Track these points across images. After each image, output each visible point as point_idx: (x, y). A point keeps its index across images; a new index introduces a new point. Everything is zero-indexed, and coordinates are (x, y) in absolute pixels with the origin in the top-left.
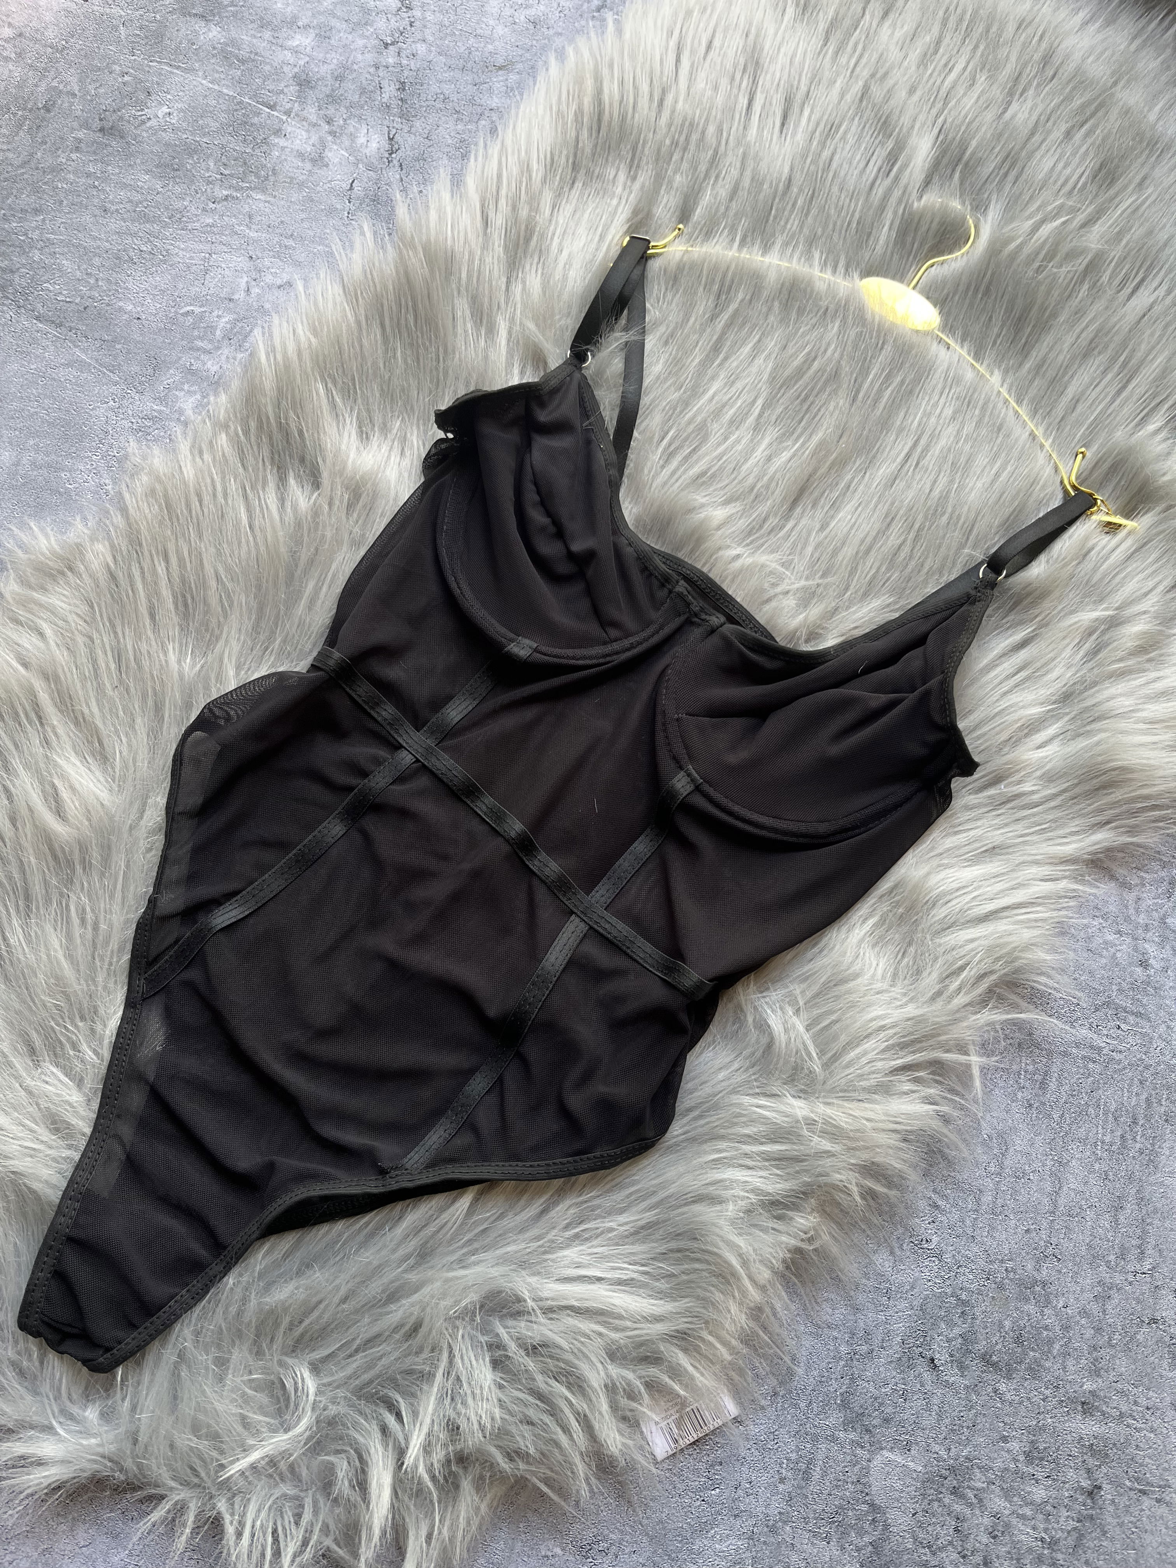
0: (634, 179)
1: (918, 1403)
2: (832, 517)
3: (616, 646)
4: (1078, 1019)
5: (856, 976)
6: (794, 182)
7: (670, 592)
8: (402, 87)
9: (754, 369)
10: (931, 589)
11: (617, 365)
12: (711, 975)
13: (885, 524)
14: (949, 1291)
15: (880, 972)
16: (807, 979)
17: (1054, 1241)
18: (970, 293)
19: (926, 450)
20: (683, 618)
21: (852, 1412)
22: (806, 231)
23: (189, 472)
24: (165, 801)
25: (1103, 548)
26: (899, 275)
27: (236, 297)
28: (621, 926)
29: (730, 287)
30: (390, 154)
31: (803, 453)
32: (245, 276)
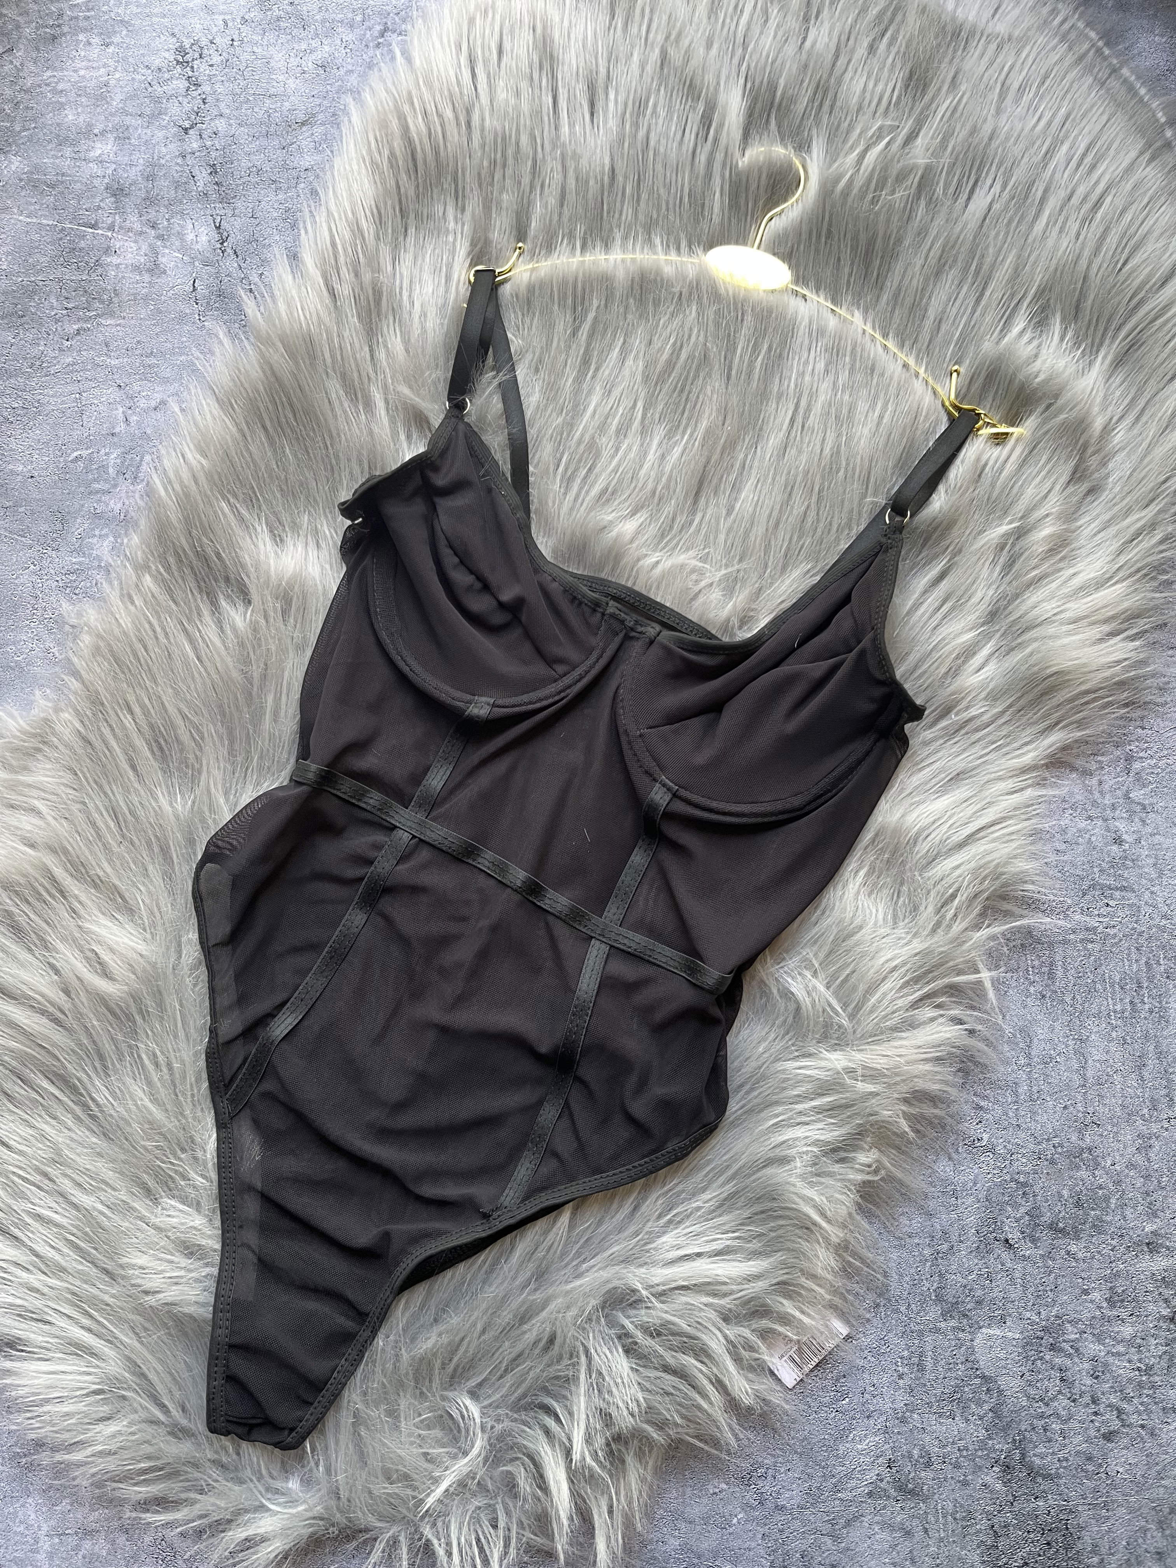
0: (463, 210)
1: (1002, 1281)
2: (736, 499)
3: (567, 680)
4: (1069, 907)
5: (861, 928)
6: (617, 171)
7: (603, 614)
8: (214, 170)
9: (626, 372)
10: (844, 546)
11: (496, 404)
12: (729, 969)
13: (786, 496)
14: (1008, 1178)
15: (881, 916)
16: (815, 942)
17: (1090, 1110)
18: (814, 240)
19: (808, 410)
20: (621, 635)
21: (947, 1303)
22: (641, 217)
23: (126, 622)
24: (196, 935)
25: (996, 462)
26: (741, 239)
27: (117, 430)
28: (638, 937)
29: (583, 298)
30: (222, 244)
31: (693, 445)
32: (119, 406)
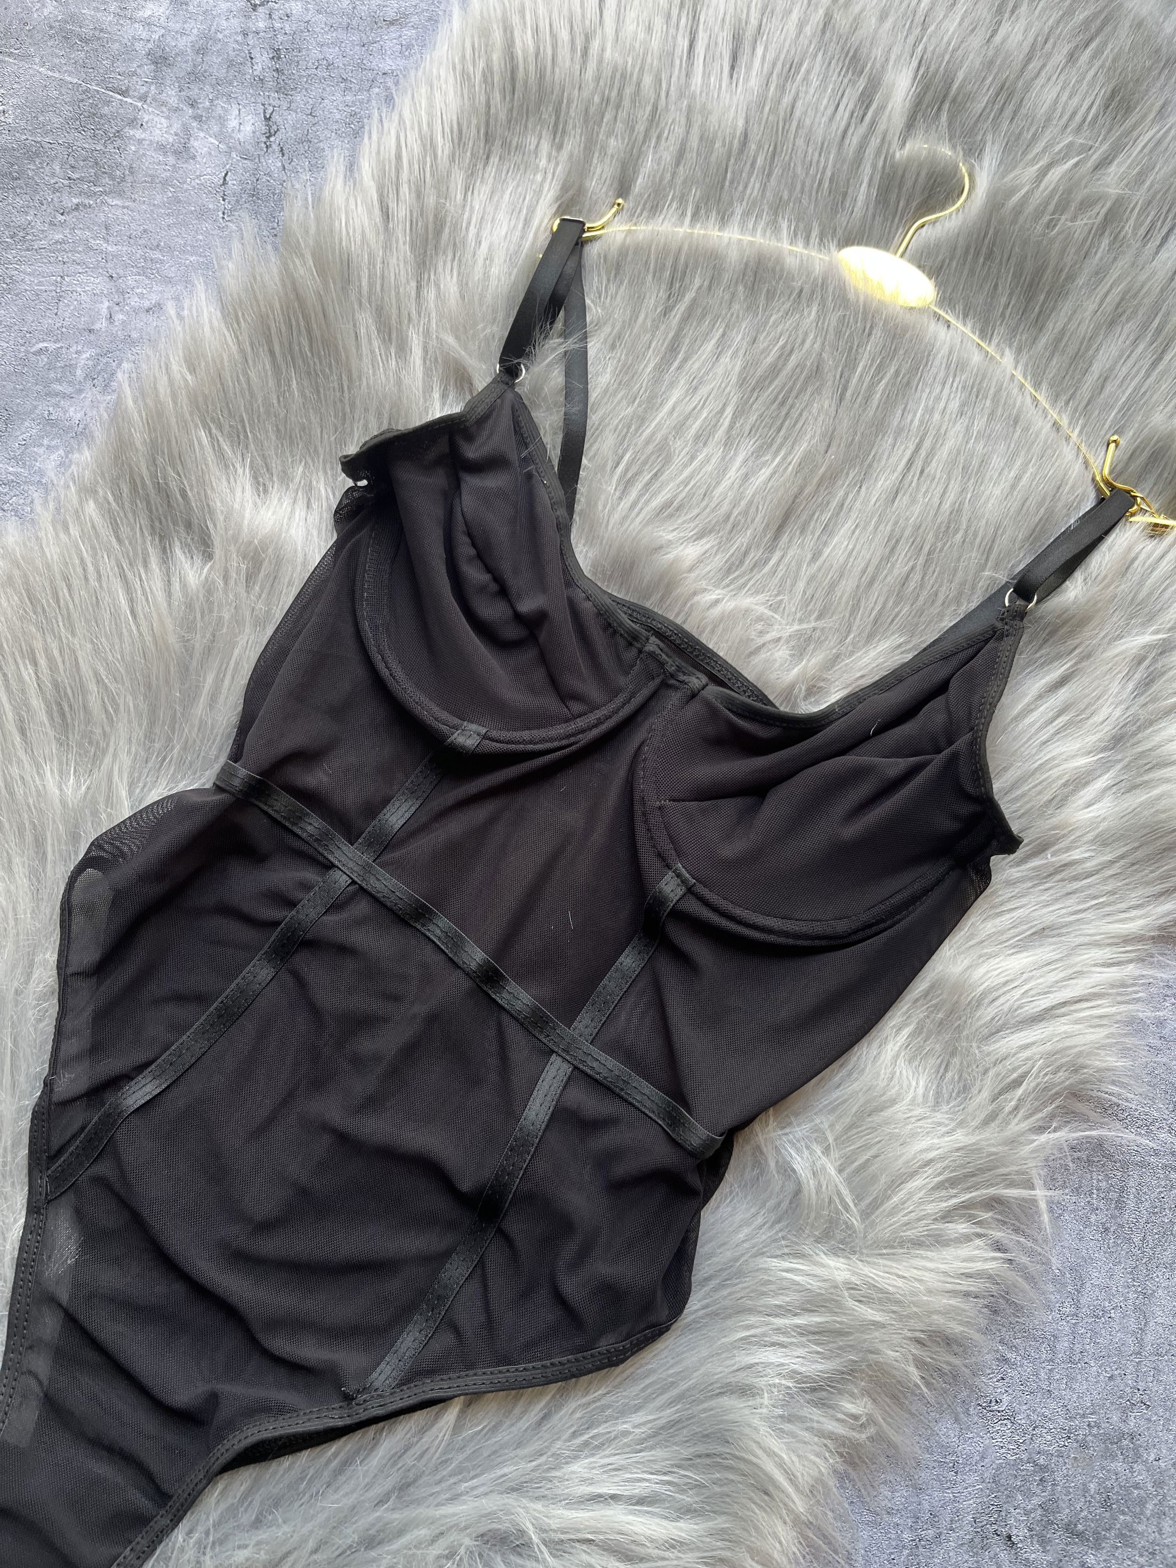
0: (560, 147)
2: (825, 544)
3: (580, 723)
4: (1154, 1122)
5: (893, 1102)
6: (751, 136)
7: (640, 651)
8: (276, 56)
9: (720, 370)
10: (948, 623)
11: (557, 378)
12: (721, 1129)
13: (888, 550)
14: (1025, 1456)
15: (921, 1091)
16: (834, 1110)
17: (1141, 1385)
18: (970, 257)
19: (931, 454)
20: (658, 681)
22: (769, 194)
23: (52, 552)
24: (55, 957)
25: (1149, 557)
26: (883, 242)
27: (97, 326)
28: (611, 1063)
29: (684, 273)
30: (268, 138)
31: (786, 468)
32: (105, 300)
